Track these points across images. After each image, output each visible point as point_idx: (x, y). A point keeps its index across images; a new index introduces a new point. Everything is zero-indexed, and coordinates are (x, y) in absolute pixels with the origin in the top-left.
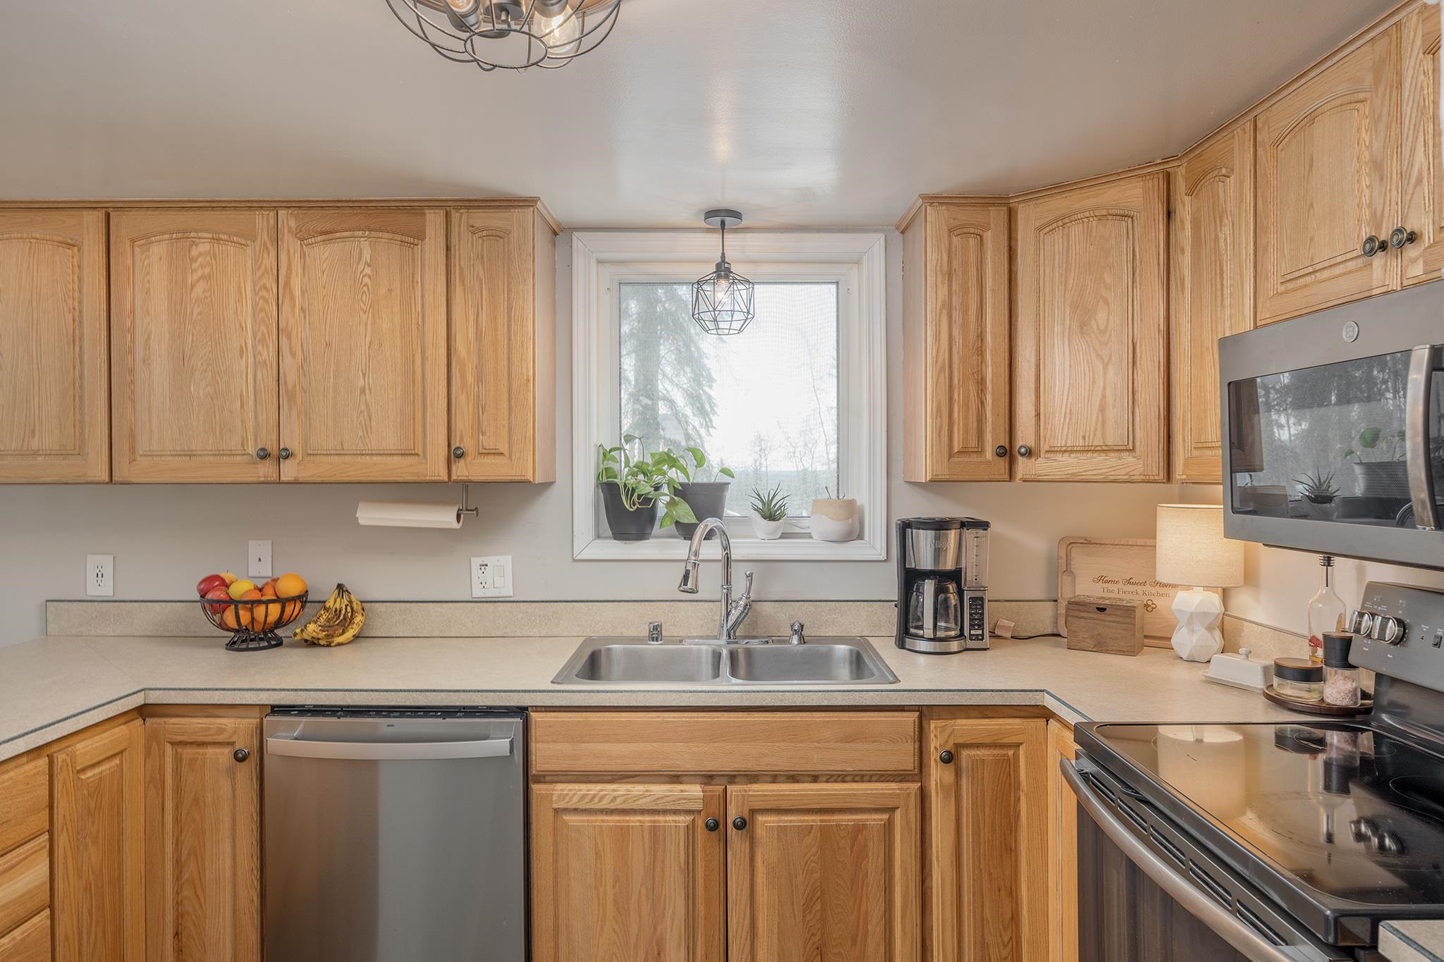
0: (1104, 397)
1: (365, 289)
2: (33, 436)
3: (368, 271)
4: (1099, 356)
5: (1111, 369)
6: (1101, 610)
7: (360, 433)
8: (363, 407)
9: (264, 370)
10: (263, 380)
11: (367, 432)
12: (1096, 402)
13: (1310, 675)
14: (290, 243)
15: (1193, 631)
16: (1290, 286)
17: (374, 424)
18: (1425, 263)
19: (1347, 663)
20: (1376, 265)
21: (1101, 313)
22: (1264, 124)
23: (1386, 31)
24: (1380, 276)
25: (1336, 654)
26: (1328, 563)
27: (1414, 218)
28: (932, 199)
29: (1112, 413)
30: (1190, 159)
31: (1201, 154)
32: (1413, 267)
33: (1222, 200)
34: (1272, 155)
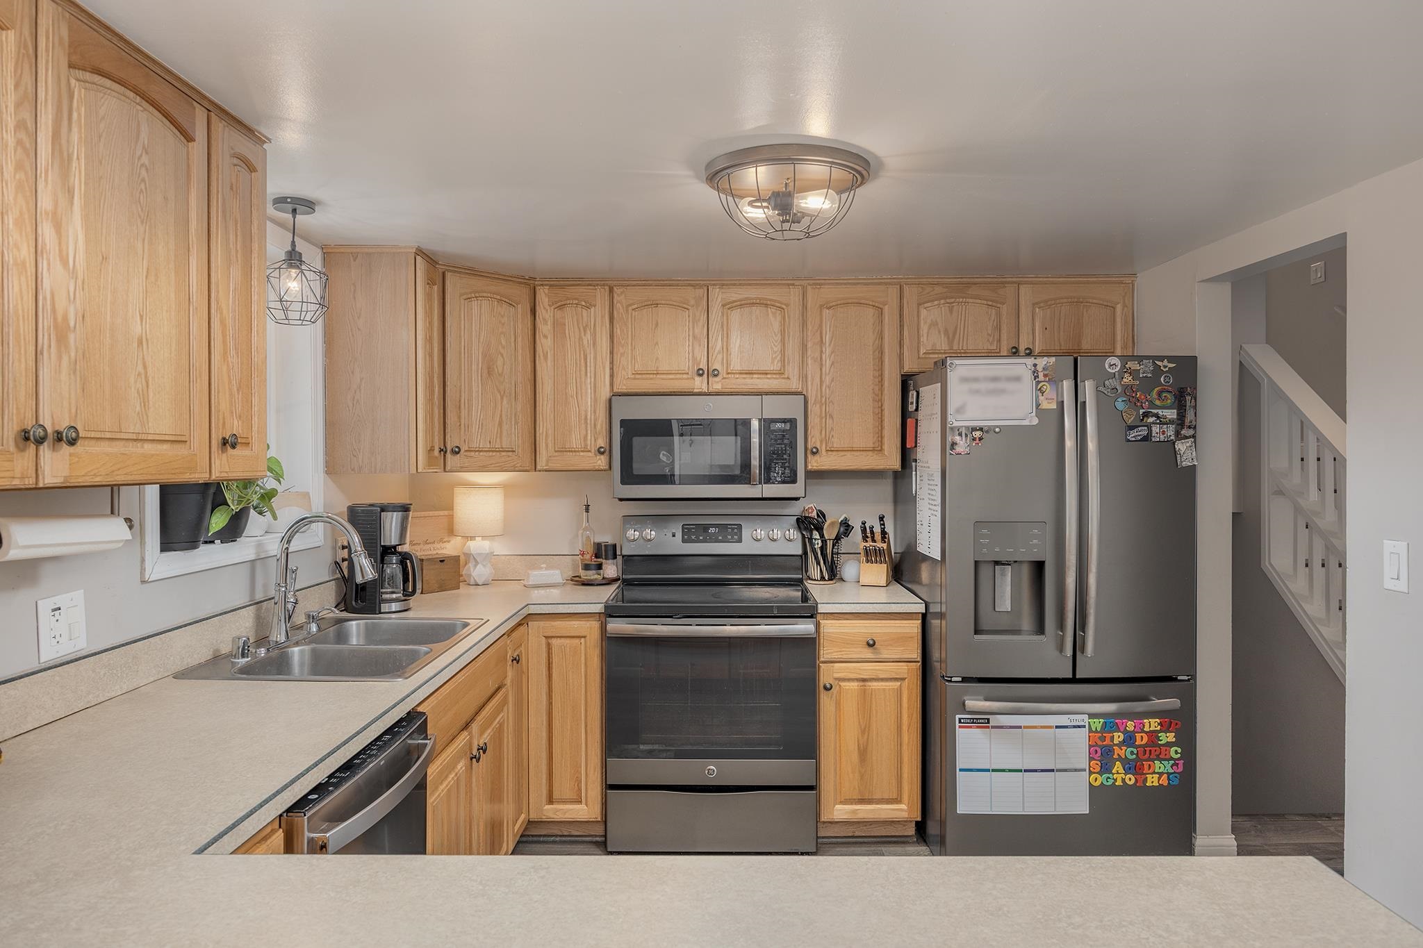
0: (501, 416)
1: (143, 186)
3: (145, 159)
4: (499, 392)
5: (505, 401)
6: (442, 561)
7: (138, 408)
8: (140, 368)
9: (23, 279)
10: (22, 299)
11: (144, 405)
12: (497, 420)
15: (484, 566)
16: (638, 376)
17: (151, 395)
18: (722, 384)
19: (615, 557)
20: (698, 379)
21: (500, 362)
22: (622, 293)
23: (701, 286)
24: (699, 384)
25: (610, 553)
26: (587, 510)
27: (717, 366)
28: (420, 252)
29: (505, 427)
30: (551, 286)
31: (562, 287)
32: (717, 385)
33: (585, 319)
34: (627, 311)
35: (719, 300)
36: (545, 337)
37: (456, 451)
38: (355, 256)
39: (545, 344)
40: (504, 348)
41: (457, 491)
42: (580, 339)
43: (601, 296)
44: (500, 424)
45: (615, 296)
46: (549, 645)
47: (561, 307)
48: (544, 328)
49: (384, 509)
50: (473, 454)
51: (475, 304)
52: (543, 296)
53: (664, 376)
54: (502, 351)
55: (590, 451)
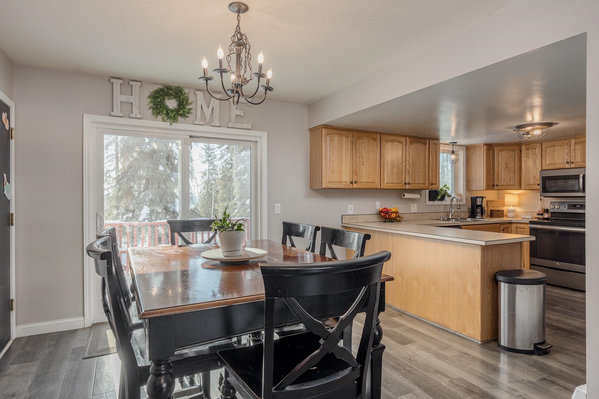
0: (510, 177)
2: (369, 179)
5: (511, 173)
6: (498, 211)
11: (419, 180)
12: (509, 178)
13: (542, 214)
14: (408, 143)
16: (549, 165)
17: (420, 178)
19: (547, 212)
20: (567, 165)
21: (510, 164)
22: (544, 144)
23: (568, 139)
24: (567, 166)
25: (546, 211)
26: (541, 200)
27: (573, 161)
28: (485, 144)
29: (511, 180)
30: (526, 145)
31: (528, 144)
32: (573, 166)
33: (534, 152)
34: (546, 149)
35: (574, 142)
36: (524, 157)
37: (497, 185)
38: (472, 147)
39: (523, 159)
40: (511, 161)
41: (506, 195)
42: (533, 157)
43: (538, 146)
44: (510, 179)
45: (543, 145)
46: (517, 230)
47: (528, 150)
48: (523, 155)
49: (477, 197)
50: (502, 186)
51: (503, 152)
52: (523, 148)
53: (557, 165)
54: (510, 162)
55: (536, 185)
